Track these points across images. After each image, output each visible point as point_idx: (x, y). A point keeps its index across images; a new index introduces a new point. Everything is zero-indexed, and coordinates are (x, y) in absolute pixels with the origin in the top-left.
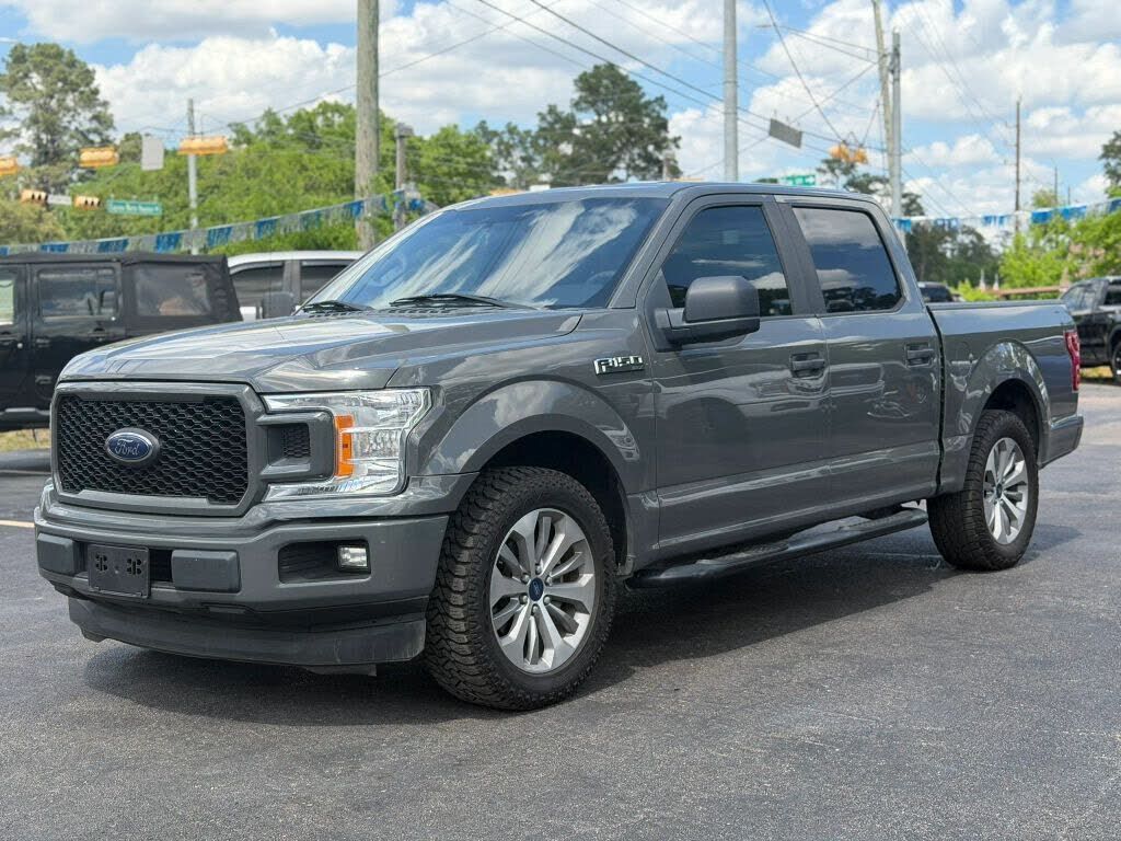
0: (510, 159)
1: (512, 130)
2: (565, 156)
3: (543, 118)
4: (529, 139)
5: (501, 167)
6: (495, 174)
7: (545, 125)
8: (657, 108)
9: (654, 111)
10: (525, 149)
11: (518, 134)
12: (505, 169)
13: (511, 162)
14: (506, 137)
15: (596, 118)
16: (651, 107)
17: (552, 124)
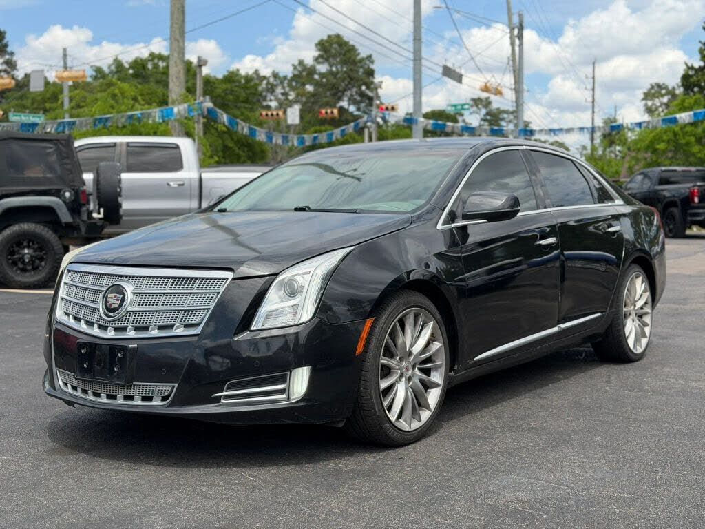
0: (274, 94)
1: (275, 75)
2: (309, 92)
3: (295, 68)
4: (286, 81)
5: (268, 99)
6: (265, 103)
7: (296, 73)
8: (368, 62)
9: (365, 64)
10: (284, 88)
11: (279, 78)
12: (271, 100)
13: (275, 96)
14: (272, 80)
15: (329, 68)
16: (364, 61)
17: (301, 72)
